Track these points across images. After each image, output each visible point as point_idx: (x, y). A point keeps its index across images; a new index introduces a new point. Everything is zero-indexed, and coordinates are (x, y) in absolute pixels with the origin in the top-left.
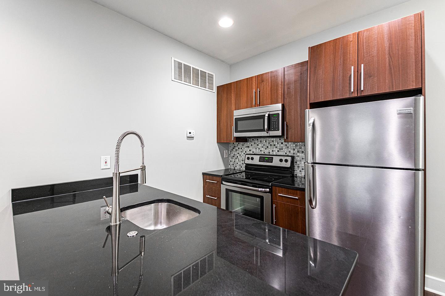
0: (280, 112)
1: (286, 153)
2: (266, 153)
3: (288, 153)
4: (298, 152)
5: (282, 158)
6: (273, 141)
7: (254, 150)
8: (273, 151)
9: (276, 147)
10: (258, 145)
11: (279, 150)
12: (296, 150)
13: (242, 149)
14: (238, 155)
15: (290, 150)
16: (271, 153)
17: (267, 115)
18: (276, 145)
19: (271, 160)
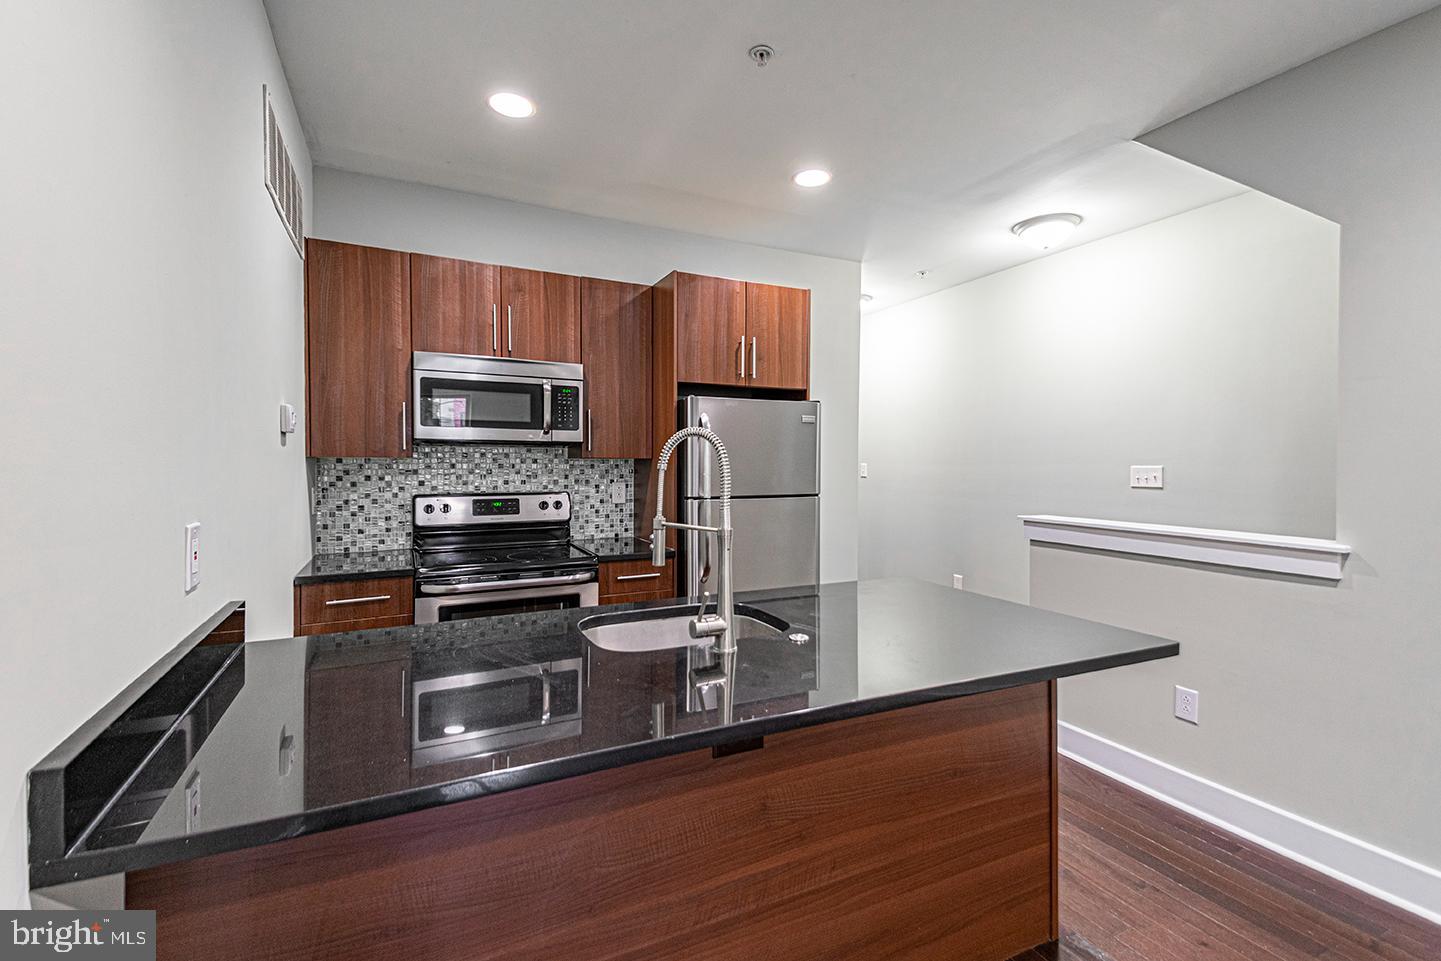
0: (580, 385)
1: (546, 487)
2: (483, 489)
3: (550, 487)
4: (577, 481)
5: (546, 498)
6: (507, 455)
7: (438, 482)
8: (506, 482)
9: (518, 473)
10: (453, 466)
11: (525, 478)
12: (572, 479)
13: (381, 479)
14: (366, 503)
15: (555, 478)
16: (502, 489)
17: (547, 387)
18: (517, 467)
19: (512, 506)
